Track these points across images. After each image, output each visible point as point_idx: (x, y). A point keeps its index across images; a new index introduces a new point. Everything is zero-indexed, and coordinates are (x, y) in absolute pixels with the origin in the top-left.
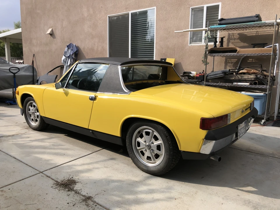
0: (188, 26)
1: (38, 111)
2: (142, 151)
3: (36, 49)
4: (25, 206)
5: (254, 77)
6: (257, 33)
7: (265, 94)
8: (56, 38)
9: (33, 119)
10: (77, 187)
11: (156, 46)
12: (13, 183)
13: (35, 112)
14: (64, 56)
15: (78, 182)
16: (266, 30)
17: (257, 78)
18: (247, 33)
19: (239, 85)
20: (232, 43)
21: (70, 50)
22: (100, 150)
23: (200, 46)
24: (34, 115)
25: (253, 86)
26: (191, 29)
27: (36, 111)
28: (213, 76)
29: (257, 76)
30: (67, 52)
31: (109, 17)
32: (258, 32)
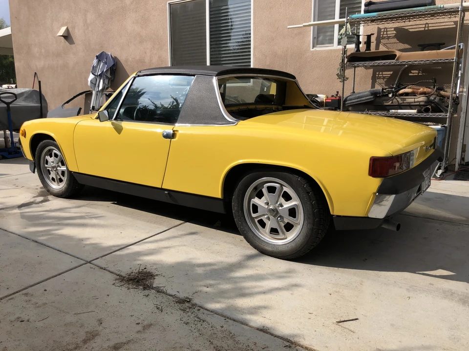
0: (310, 17)
1: (63, 164)
2: (261, 219)
3: (38, 64)
4: (75, 315)
5: (425, 100)
6: (427, 26)
7: (444, 126)
8: (74, 44)
9: (55, 177)
10: (157, 282)
11: (254, 53)
12: (43, 281)
13: (58, 166)
14: (93, 74)
15: (157, 275)
16: (442, 20)
17: (429, 102)
18: (409, 27)
19: (399, 114)
20: (384, 45)
21: (102, 64)
22: (181, 224)
23: (331, 50)
24: (55, 171)
25: (424, 115)
26: (314, 21)
27: (60, 164)
28: (356, 100)
29: (428, 97)
30: (96, 67)
31: (170, 5)
32: (428, 24)
